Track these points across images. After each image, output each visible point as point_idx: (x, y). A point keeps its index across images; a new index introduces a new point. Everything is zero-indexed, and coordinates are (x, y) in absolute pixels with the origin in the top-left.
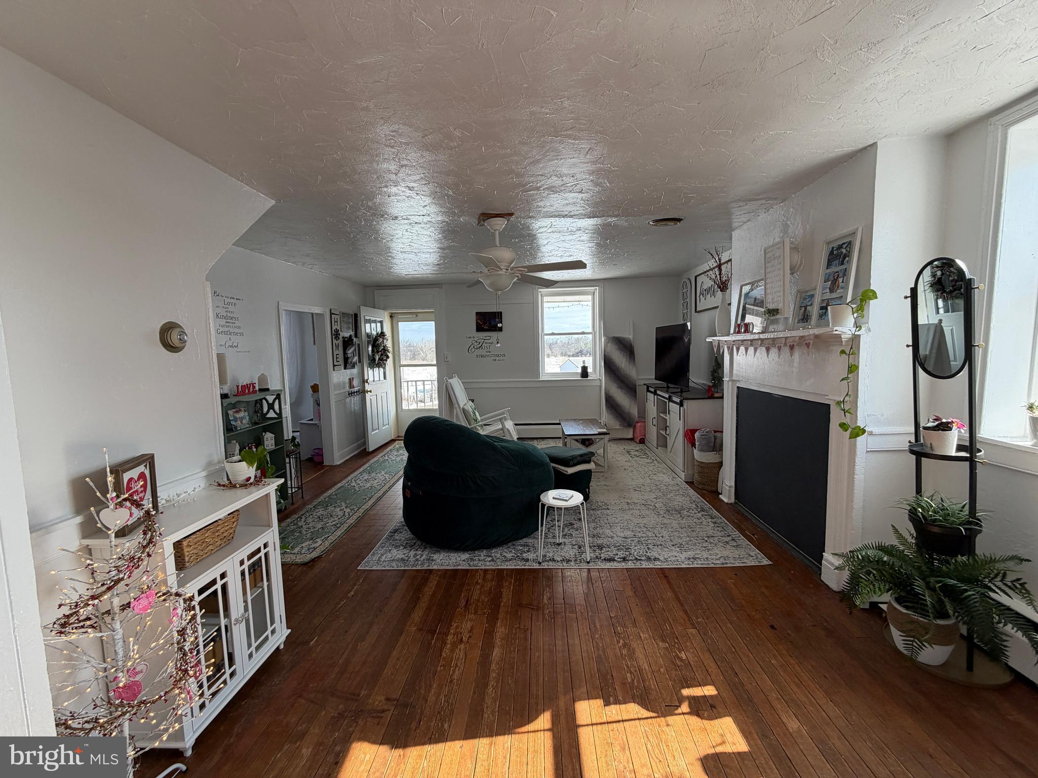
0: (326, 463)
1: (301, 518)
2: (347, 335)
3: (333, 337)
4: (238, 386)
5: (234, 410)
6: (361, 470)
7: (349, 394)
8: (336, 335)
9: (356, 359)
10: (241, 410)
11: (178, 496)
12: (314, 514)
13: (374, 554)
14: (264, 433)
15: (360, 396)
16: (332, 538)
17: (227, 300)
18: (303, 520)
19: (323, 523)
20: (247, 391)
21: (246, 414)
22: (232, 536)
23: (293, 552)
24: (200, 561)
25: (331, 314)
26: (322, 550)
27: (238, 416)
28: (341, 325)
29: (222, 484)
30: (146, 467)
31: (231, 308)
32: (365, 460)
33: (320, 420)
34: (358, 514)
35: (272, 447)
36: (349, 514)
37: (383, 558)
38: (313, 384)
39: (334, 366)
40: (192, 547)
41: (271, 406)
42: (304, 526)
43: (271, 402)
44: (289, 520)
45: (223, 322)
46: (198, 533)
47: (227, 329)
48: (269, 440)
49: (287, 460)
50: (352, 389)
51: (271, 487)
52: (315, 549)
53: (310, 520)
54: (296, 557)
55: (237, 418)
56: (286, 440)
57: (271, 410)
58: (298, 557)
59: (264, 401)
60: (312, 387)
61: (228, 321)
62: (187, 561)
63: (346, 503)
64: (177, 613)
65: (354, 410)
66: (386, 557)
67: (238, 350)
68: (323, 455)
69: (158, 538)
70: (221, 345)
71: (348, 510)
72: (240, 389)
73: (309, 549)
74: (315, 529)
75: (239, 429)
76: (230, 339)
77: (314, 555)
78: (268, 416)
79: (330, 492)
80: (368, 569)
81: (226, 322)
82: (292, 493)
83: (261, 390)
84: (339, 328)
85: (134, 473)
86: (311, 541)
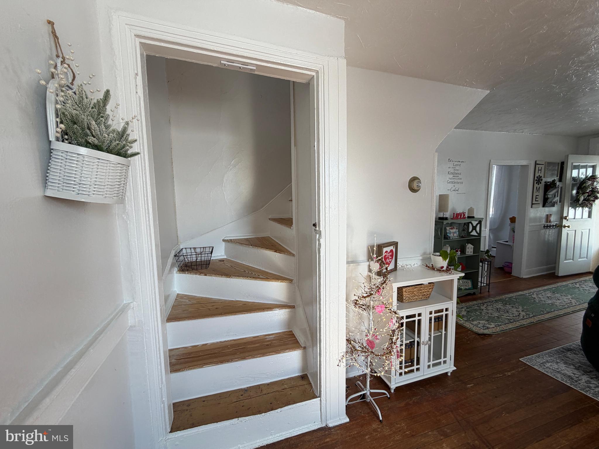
0: (513, 274)
1: (484, 304)
2: (550, 180)
3: (535, 182)
4: (454, 214)
5: (450, 227)
6: (546, 288)
7: (544, 227)
8: (538, 180)
9: (557, 199)
10: (454, 228)
11: (407, 265)
12: (495, 306)
13: (539, 357)
14: (467, 244)
15: (557, 230)
16: (504, 327)
17: (455, 163)
18: (485, 306)
19: (499, 314)
20: (459, 217)
21: (457, 230)
22: (428, 296)
23: (472, 323)
24: (410, 302)
25: (536, 164)
26: (494, 331)
27: (452, 231)
28: (545, 172)
29: (428, 266)
30: (394, 248)
31: (457, 168)
32: (552, 282)
33: (513, 243)
34: (532, 320)
35: (471, 254)
36: (523, 317)
37: (548, 365)
38: (511, 217)
39: (532, 204)
40: (407, 293)
41: (474, 228)
42: (484, 310)
43: (474, 225)
44: (475, 302)
45: (451, 176)
46: (411, 287)
47: (453, 180)
48: (470, 249)
49: (481, 264)
50: (549, 223)
51: (456, 276)
52: (488, 328)
53: (490, 308)
54: (473, 327)
55: (451, 232)
56: (481, 251)
57: (474, 231)
58: (475, 327)
59: (470, 224)
60: (511, 219)
61: (454, 175)
62: (404, 299)
63: (523, 308)
64: (393, 321)
65: (548, 240)
66: (551, 365)
67: (458, 192)
68: (511, 268)
69: (388, 282)
70: (448, 190)
71: (523, 313)
72: (455, 216)
73: (483, 326)
74: (492, 316)
75: (451, 238)
76: (454, 186)
77: (486, 332)
78: (471, 234)
79: (511, 295)
80: (529, 364)
81: (453, 176)
82: (481, 286)
83: (469, 217)
84: (542, 175)
85: (388, 249)
86: (487, 322)
